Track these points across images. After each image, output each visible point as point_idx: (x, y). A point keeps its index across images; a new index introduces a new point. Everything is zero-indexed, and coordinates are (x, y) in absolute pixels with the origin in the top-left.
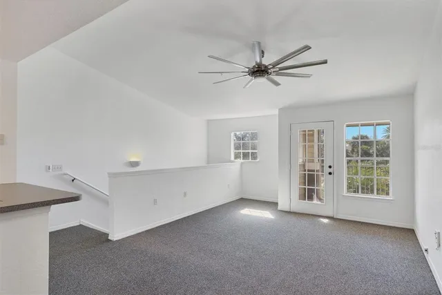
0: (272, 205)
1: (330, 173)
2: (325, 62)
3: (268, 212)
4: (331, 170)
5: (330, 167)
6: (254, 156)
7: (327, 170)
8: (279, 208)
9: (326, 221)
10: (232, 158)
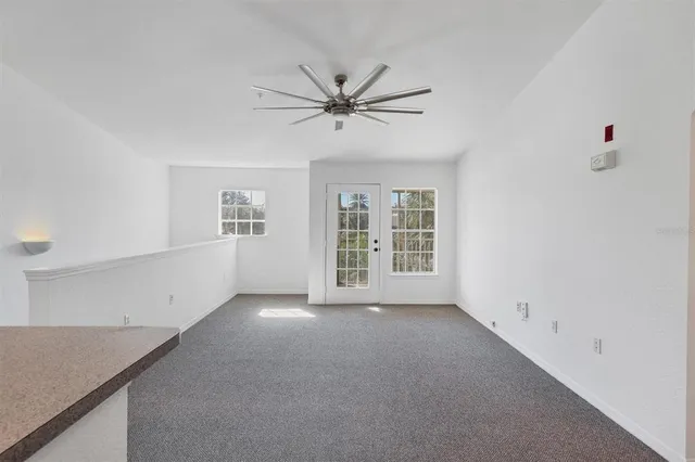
0: (300, 299)
1: (376, 250)
2: (421, 113)
3: (299, 310)
4: (377, 246)
5: (376, 242)
6: (259, 228)
7: (372, 245)
8: (310, 301)
9: (376, 309)
10: (220, 231)
